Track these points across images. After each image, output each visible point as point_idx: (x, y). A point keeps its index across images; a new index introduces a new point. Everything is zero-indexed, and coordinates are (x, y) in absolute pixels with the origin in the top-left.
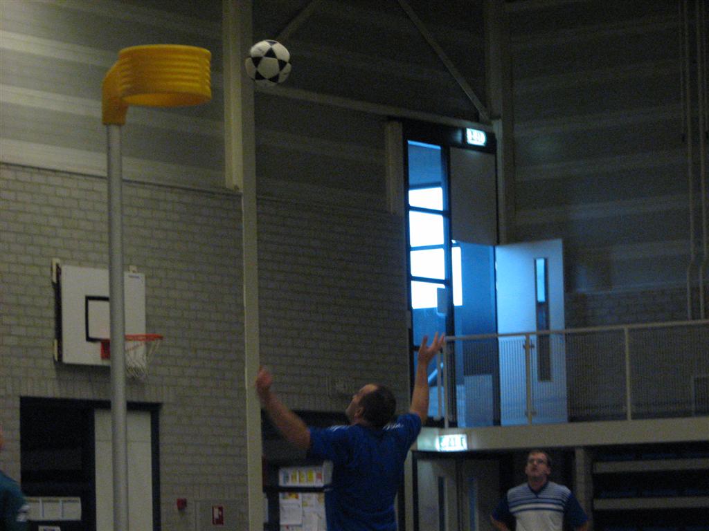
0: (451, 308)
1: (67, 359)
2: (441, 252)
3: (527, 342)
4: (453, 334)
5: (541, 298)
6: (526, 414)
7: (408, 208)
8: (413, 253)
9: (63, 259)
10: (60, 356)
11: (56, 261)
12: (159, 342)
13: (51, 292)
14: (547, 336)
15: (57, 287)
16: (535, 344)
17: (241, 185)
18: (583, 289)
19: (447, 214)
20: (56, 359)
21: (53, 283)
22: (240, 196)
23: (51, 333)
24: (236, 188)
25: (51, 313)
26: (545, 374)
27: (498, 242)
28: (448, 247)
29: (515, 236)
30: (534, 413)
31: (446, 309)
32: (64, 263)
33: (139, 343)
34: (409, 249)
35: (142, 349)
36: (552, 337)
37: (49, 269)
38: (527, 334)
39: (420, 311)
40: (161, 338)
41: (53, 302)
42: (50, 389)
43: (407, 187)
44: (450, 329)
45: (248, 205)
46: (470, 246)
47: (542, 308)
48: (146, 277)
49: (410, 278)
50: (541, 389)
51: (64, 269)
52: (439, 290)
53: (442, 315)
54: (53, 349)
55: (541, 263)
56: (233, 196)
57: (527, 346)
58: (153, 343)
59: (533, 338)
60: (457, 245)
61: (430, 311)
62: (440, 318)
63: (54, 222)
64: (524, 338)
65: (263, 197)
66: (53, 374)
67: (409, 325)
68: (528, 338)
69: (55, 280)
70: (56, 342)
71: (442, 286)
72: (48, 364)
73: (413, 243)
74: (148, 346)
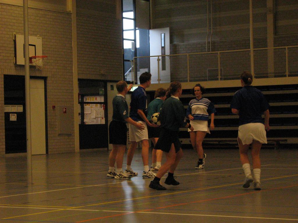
0: (136, 49)
1: (18, 63)
2: (133, 31)
3: (158, 58)
4: (136, 56)
5: (163, 45)
6: (158, 80)
7: (123, 18)
8: (124, 32)
9: (17, 32)
10: (16, 62)
11: (14, 33)
12: (46, 58)
13: (13, 43)
14: (165, 57)
15: (15, 41)
16: (161, 59)
17: (71, 10)
18: (175, 43)
19: (135, 19)
20: (15, 63)
21: (13, 40)
22: (71, 14)
23: (13, 55)
24: (70, 11)
25: (13, 49)
26: (164, 68)
27: (150, 29)
28: (135, 30)
29: (156, 26)
30: (160, 80)
31: (134, 48)
32: (17, 34)
33: (40, 58)
34: (123, 31)
35: (41, 60)
36: (166, 57)
37: (12, 36)
38: (158, 56)
39: (126, 49)
40: (47, 57)
41: (13, 46)
42: (13, 72)
43: (122, 12)
44: (136, 55)
45: (74, 17)
46: (142, 29)
47: (163, 48)
48: (43, 38)
49: (123, 39)
50: (162, 73)
51: (17, 36)
52: (132, 43)
53: (133, 50)
54: (14, 60)
55: (163, 35)
56: (69, 14)
57: (158, 60)
58: (45, 58)
59: (160, 57)
60: (138, 29)
61: (130, 49)
62: (132, 52)
63: (14, 21)
64: (157, 57)
65: (78, 14)
66: (14, 68)
67: (123, 54)
68: (159, 57)
69: (14, 39)
70: (15, 58)
71: (133, 42)
72: (12, 65)
73: (124, 29)
74: (43, 59)
